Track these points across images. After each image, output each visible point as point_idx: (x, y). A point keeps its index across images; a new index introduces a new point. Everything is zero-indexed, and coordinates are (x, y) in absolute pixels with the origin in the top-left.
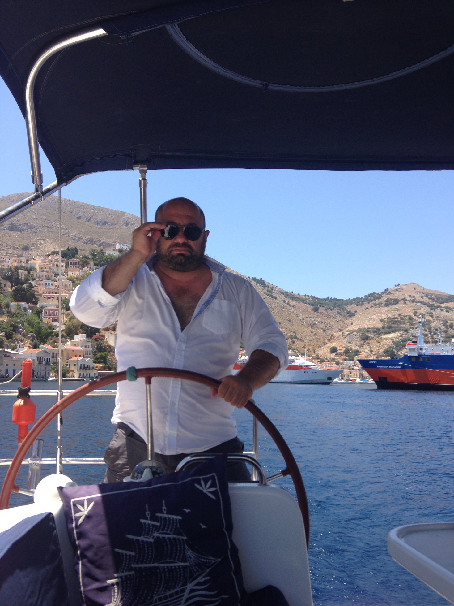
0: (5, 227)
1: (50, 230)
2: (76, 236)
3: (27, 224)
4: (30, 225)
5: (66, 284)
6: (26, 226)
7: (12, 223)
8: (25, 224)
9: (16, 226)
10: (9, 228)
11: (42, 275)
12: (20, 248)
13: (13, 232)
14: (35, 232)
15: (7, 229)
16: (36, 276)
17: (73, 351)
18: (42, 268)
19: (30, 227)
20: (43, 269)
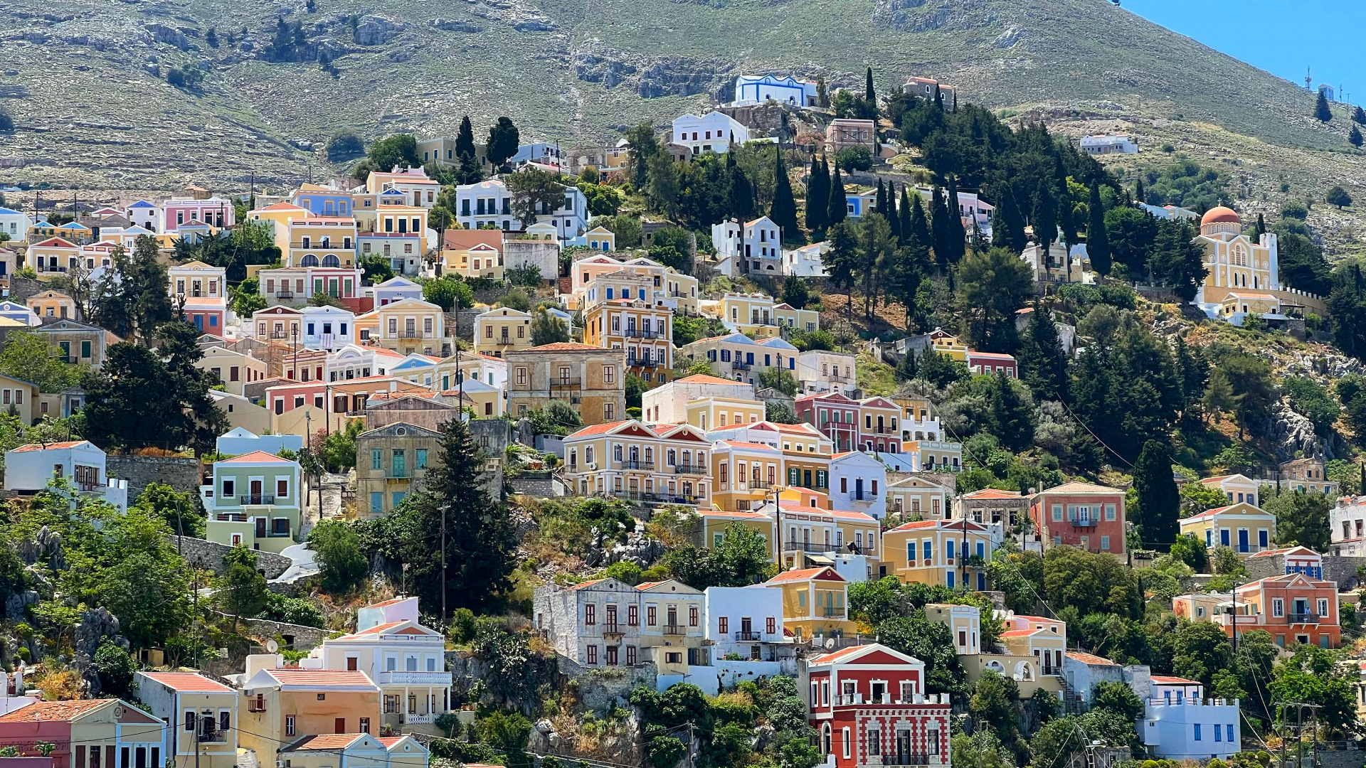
0: (248, 48)
1: (469, 39)
2: (598, 61)
3: (355, 21)
4: (371, 26)
5: (410, 322)
6: (349, 29)
7: (281, 23)
8: (344, 20)
9: (301, 36)
10: (268, 49)
11: (300, 282)
12: (322, 147)
13: (287, 70)
14: (396, 58)
15: (259, 57)
16: (270, 290)
17: (321, 696)
18: (306, 246)
19: (374, 37)
20: (310, 251)
